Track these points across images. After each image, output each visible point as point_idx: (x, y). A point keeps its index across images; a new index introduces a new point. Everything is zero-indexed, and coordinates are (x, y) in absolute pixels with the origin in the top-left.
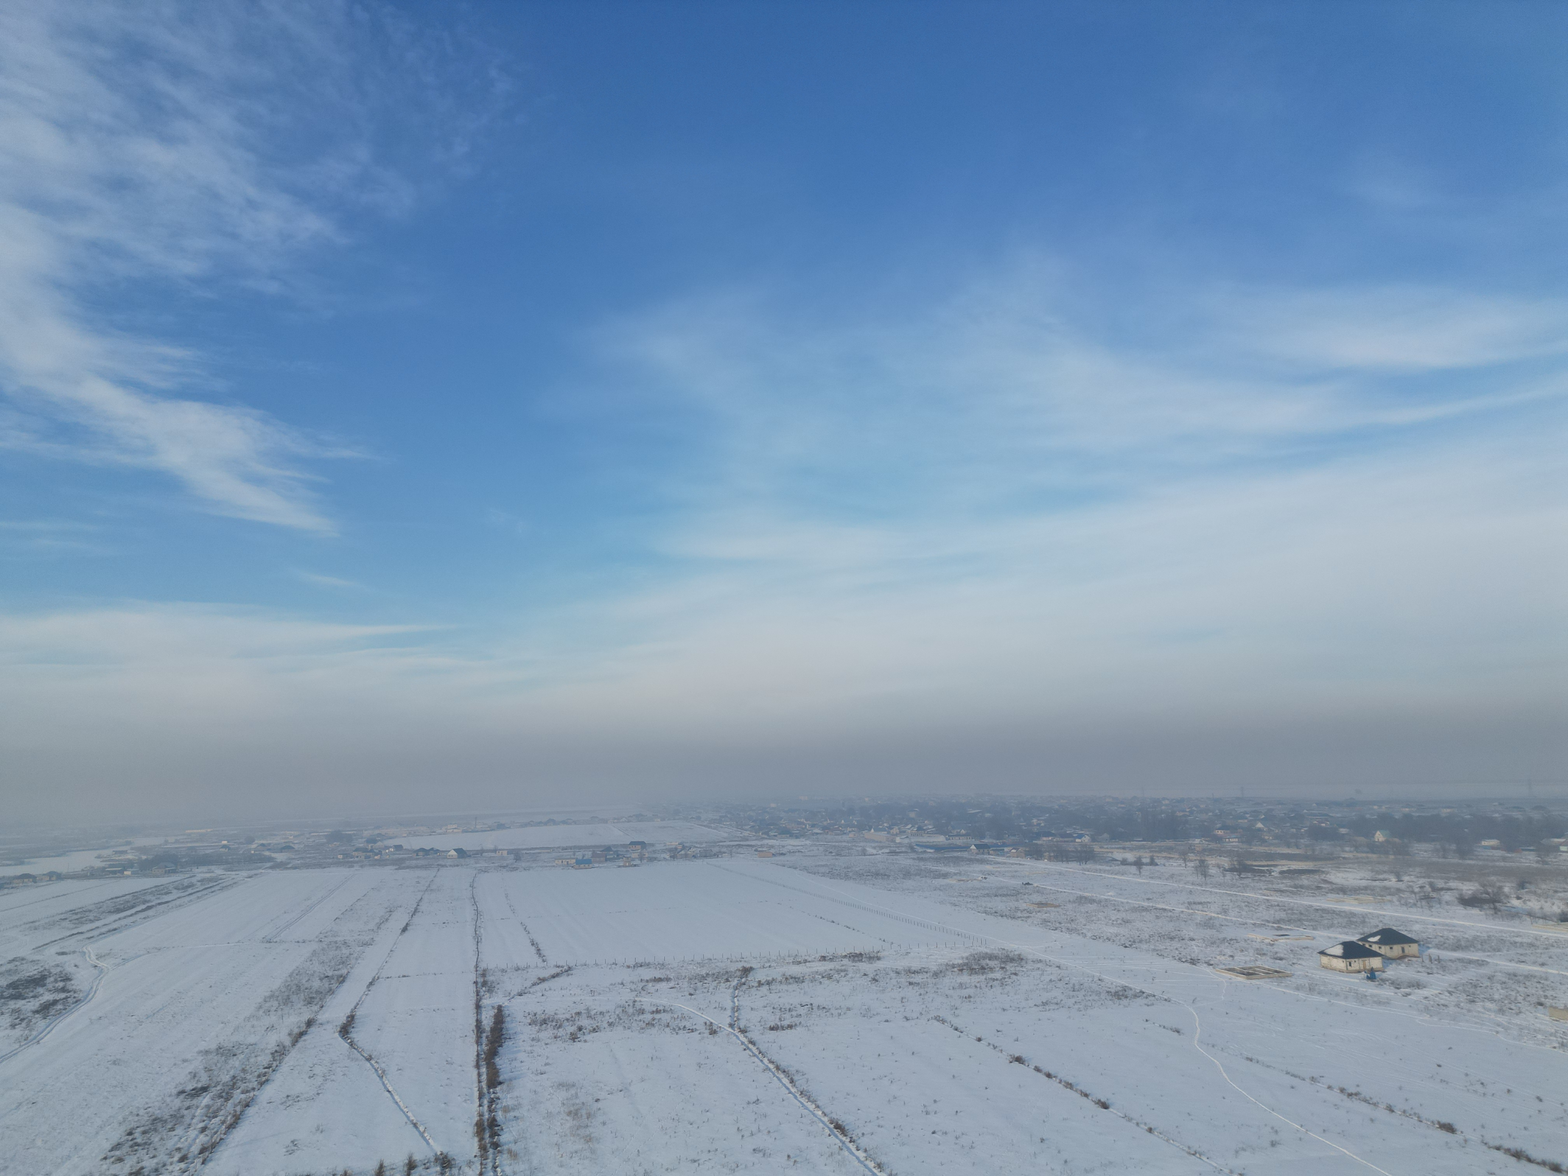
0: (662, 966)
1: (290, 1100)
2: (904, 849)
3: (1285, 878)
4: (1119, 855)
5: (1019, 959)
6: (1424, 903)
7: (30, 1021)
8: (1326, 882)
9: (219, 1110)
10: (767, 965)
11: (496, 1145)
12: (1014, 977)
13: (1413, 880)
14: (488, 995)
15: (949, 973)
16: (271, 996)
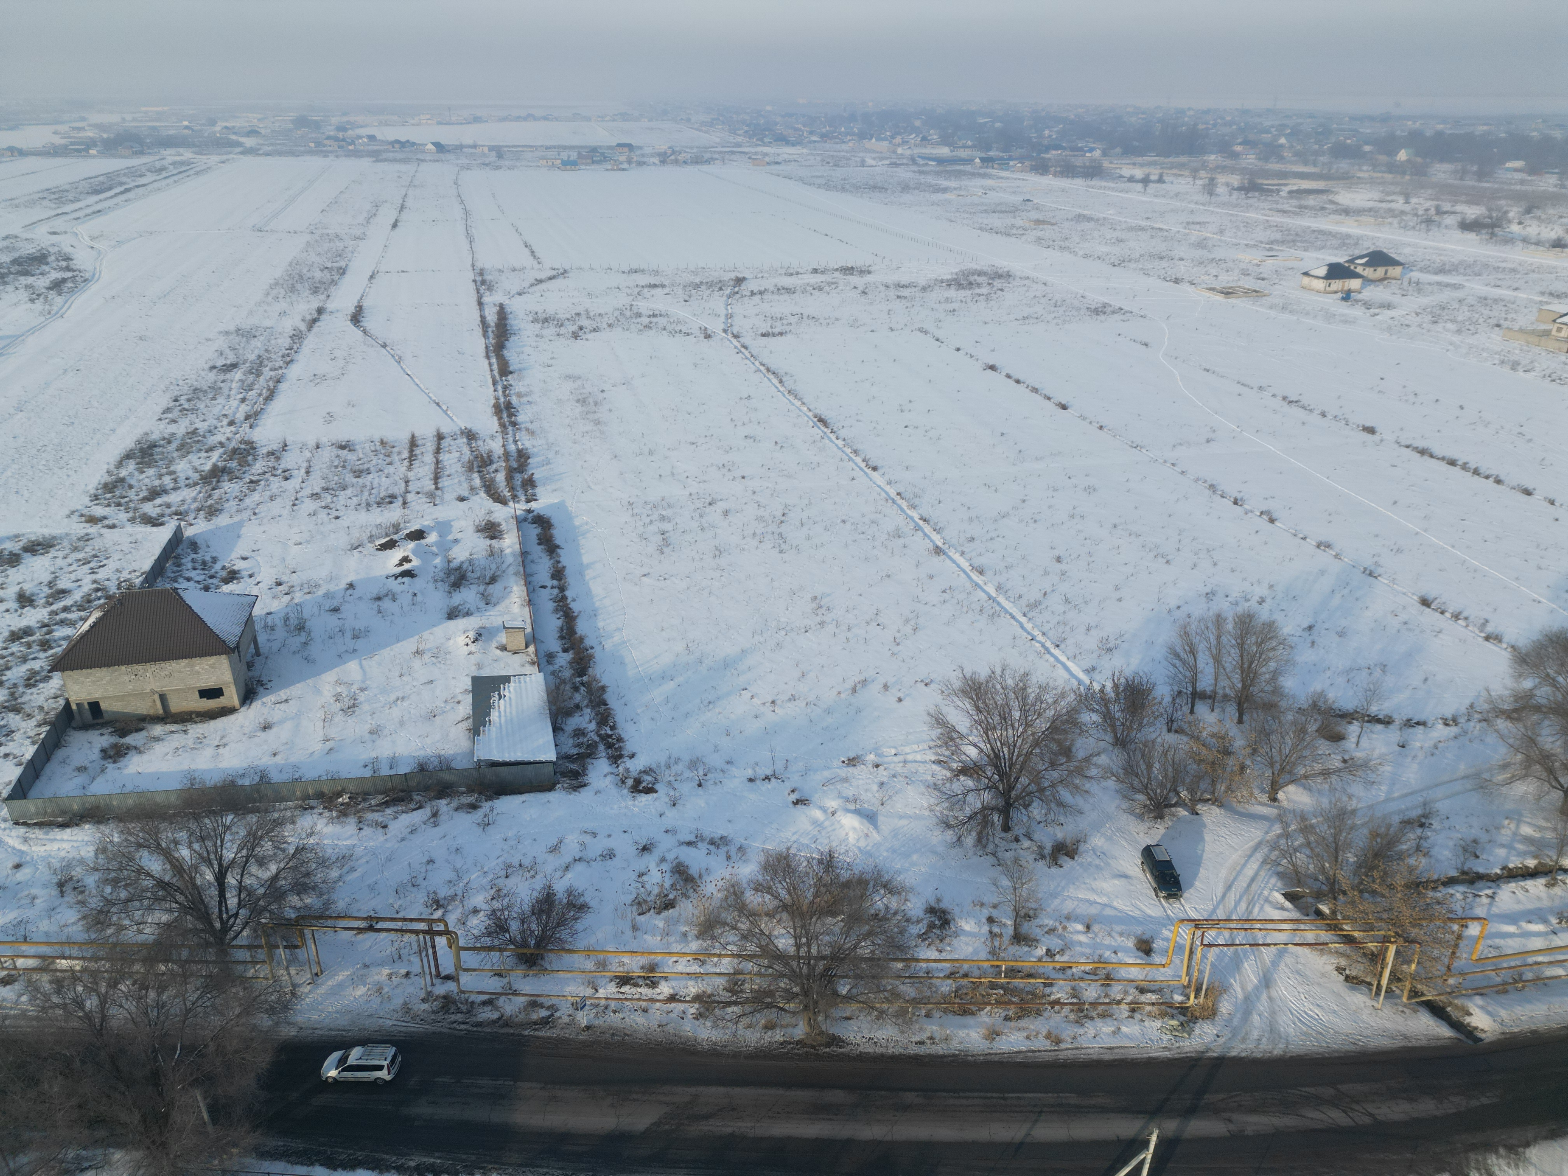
0: (657, 273)
1: (317, 378)
2: (905, 161)
3: (1291, 198)
4: (1127, 172)
5: (1007, 276)
6: (1423, 226)
7: (46, 297)
8: (1332, 202)
9: (253, 384)
10: (760, 275)
11: (514, 424)
12: (999, 292)
13: (1422, 202)
14: (488, 293)
15: (937, 288)
16: (277, 284)
